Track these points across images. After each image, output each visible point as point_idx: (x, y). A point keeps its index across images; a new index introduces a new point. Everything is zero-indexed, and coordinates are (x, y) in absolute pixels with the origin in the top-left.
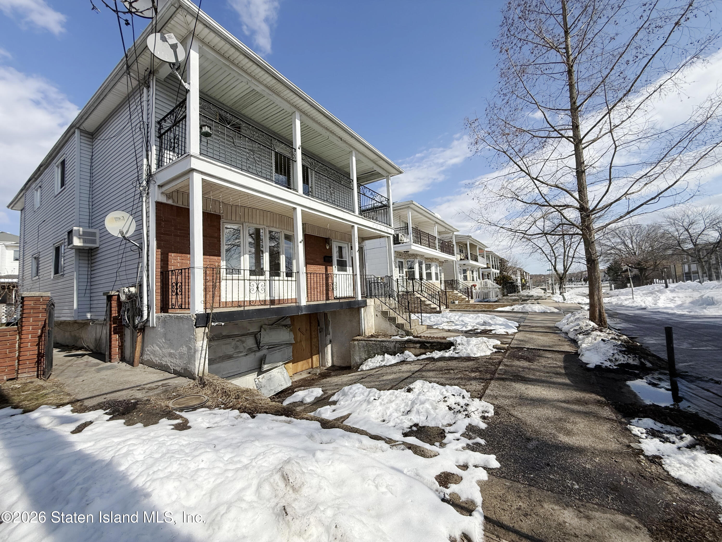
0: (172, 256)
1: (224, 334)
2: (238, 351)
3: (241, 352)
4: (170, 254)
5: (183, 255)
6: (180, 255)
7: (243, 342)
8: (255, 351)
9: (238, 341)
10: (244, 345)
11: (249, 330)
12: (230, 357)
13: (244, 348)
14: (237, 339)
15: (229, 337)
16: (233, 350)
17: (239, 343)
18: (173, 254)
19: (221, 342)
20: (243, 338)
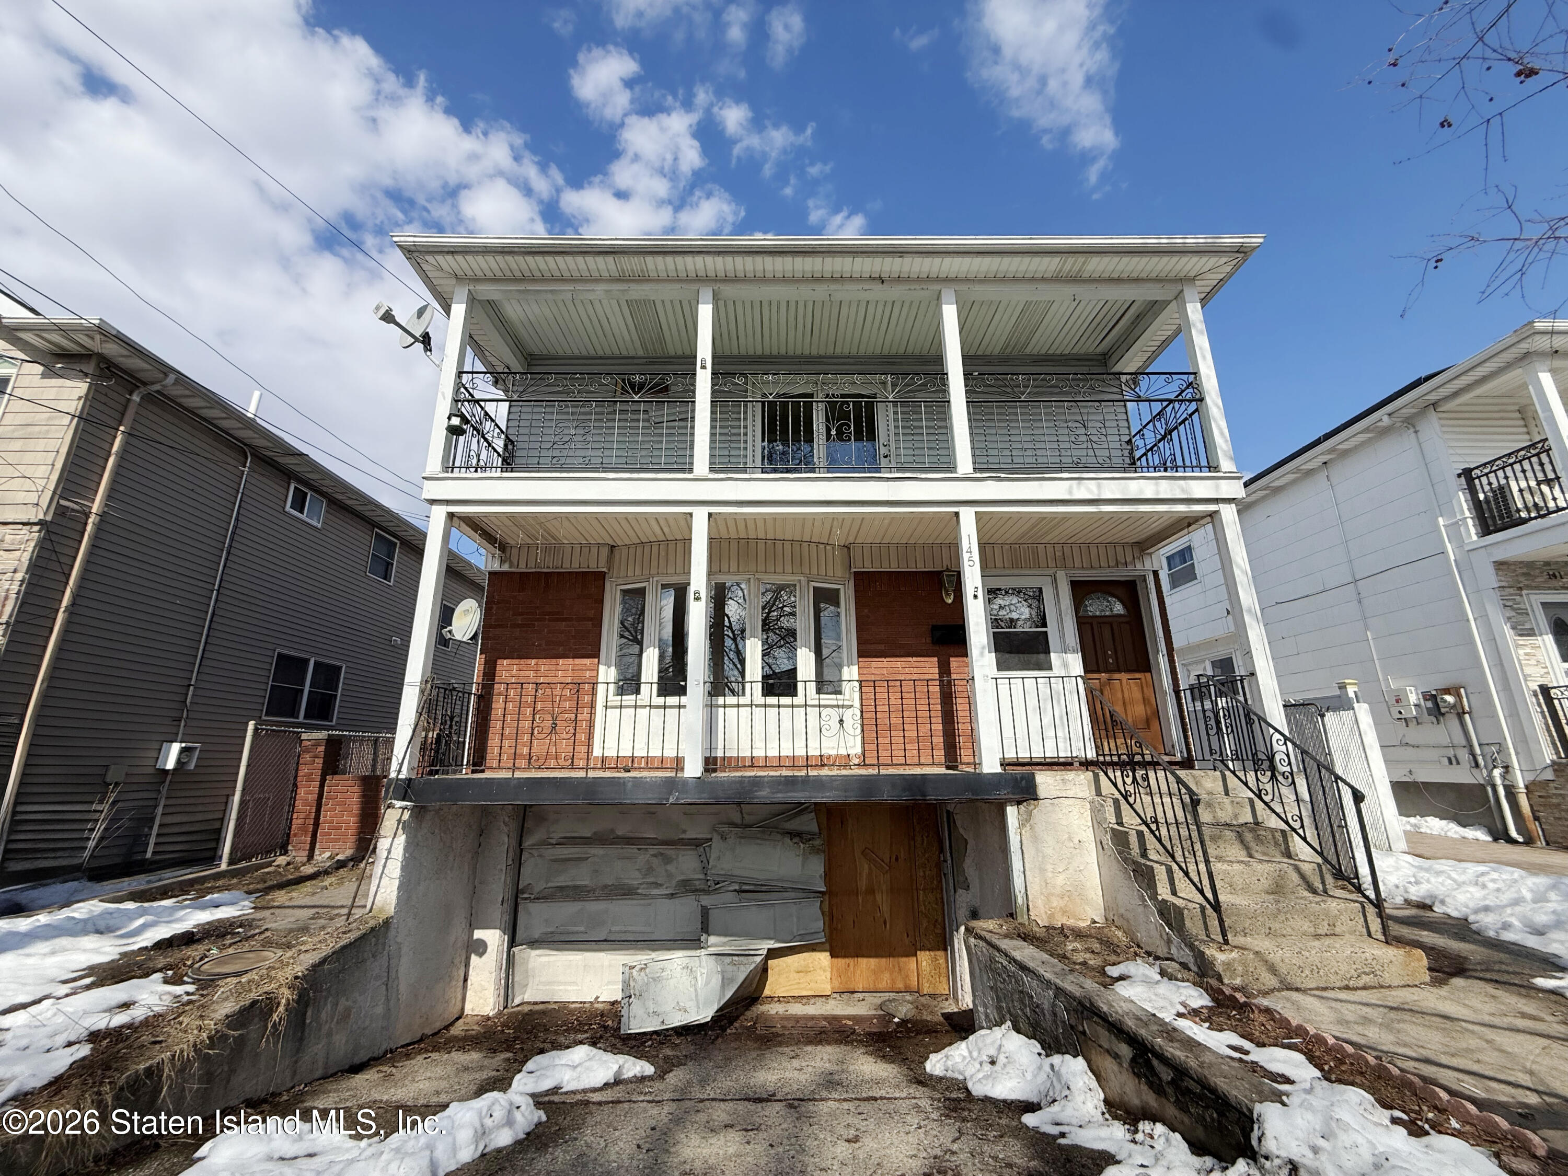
0: (503, 663)
1: (620, 833)
2: (652, 880)
3: (658, 885)
4: (499, 662)
5: (522, 661)
6: (516, 661)
7: (668, 860)
8: (697, 890)
9: (654, 856)
10: (669, 867)
11: (684, 832)
12: (627, 892)
13: (670, 876)
14: (653, 850)
15: (629, 841)
16: (637, 874)
17: (655, 862)
18: (505, 662)
19: (613, 851)
20: (670, 851)
